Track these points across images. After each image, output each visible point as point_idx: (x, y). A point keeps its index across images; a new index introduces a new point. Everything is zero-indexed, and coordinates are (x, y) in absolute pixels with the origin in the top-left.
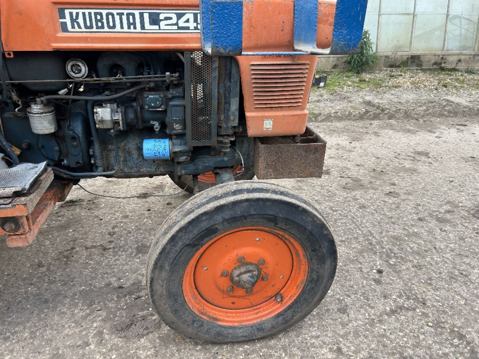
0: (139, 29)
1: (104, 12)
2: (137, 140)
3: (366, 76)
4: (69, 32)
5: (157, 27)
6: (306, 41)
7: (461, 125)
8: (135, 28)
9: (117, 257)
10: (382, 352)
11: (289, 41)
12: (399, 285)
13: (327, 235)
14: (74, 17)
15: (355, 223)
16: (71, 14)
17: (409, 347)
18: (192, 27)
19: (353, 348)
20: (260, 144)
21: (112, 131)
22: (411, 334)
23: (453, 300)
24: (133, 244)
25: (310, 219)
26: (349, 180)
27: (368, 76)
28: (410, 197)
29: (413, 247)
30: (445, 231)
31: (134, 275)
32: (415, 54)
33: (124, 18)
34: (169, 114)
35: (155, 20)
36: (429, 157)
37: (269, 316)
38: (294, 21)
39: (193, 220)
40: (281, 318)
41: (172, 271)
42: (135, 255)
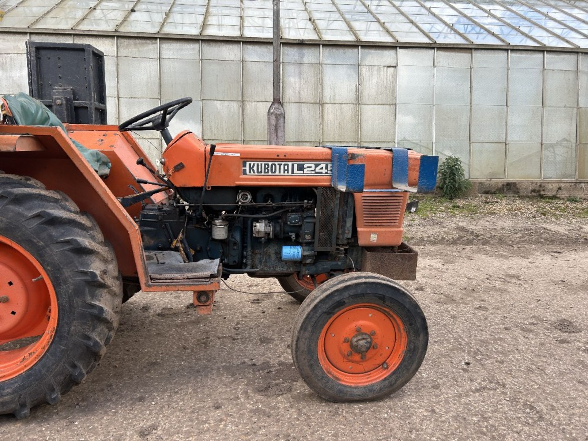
0: (290, 173)
1: (270, 164)
2: (276, 247)
3: (461, 202)
4: (247, 175)
5: (302, 172)
6: (401, 181)
7: (556, 252)
8: (288, 173)
9: (245, 345)
10: (467, 414)
11: (389, 182)
12: (483, 373)
13: (420, 313)
14: (252, 166)
15: (446, 329)
16: (250, 164)
17: (489, 412)
18: (324, 172)
19: (444, 410)
20: (367, 252)
21: (263, 239)
22: (492, 404)
23: (528, 385)
24: (256, 337)
25: (408, 300)
26: (442, 296)
27: (462, 201)
28: (499, 312)
29: (498, 348)
30: (527, 338)
31: (263, 358)
32: (511, 182)
33: (282, 167)
34: (303, 228)
35: (301, 168)
36: (520, 280)
37: (378, 380)
38: (392, 169)
39: (329, 295)
40: (387, 382)
41: (313, 332)
42: (260, 344)
